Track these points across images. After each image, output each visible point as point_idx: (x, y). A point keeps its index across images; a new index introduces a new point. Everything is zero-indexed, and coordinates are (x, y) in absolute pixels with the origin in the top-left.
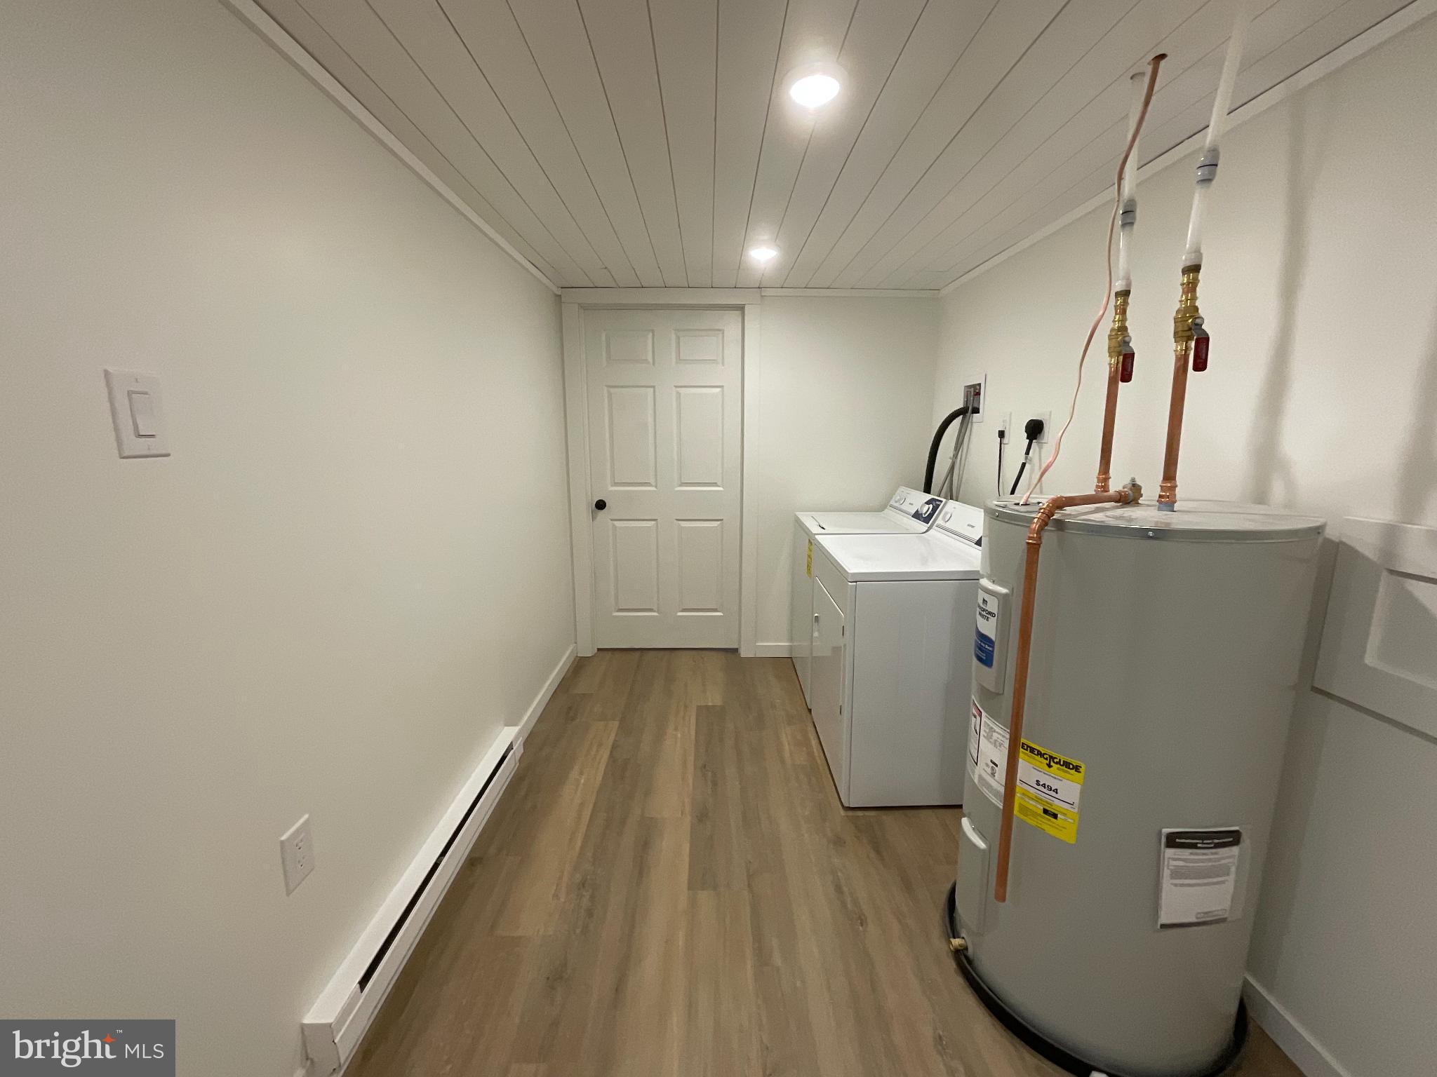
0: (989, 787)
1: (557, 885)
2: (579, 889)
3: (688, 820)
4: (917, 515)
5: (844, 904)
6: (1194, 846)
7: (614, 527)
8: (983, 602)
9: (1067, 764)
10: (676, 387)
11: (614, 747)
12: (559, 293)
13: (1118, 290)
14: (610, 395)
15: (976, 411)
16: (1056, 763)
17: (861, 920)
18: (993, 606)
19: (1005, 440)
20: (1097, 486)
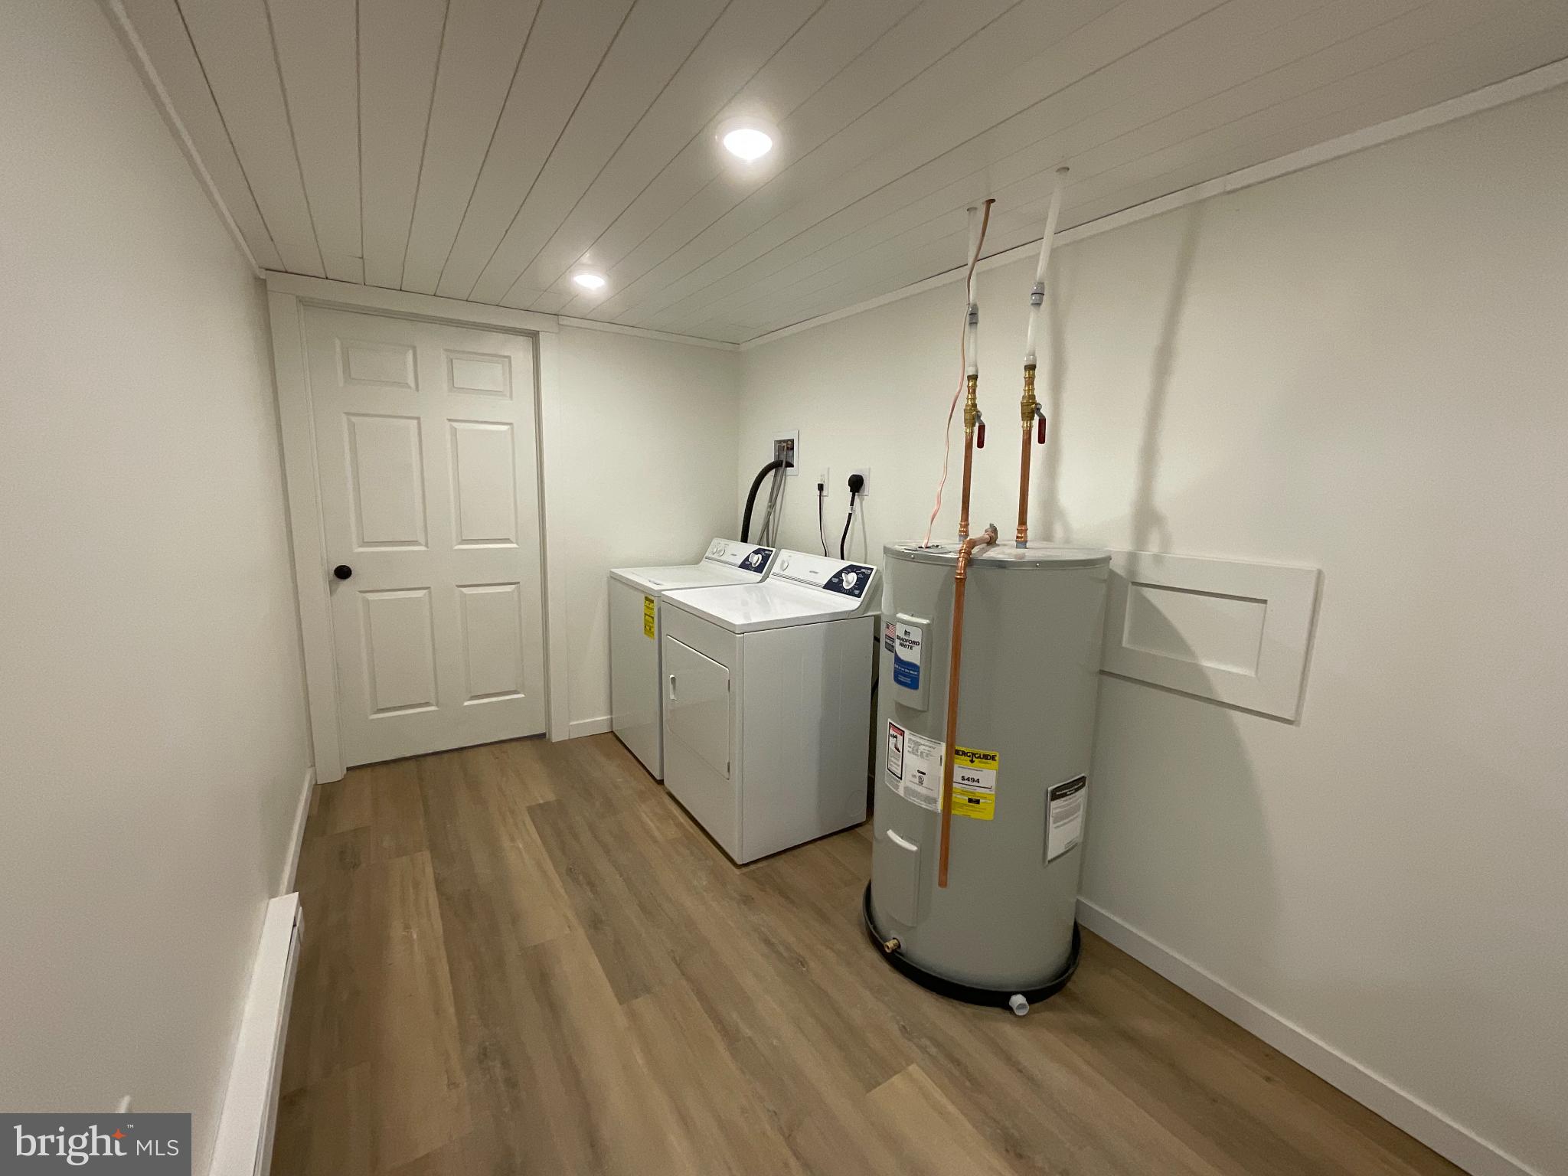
0: (917, 794)
1: (447, 1071)
2: (481, 1062)
3: (581, 933)
4: (745, 565)
5: (779, 954)
6: (1065, 795)
7: (367, 602)
8: (905, 634)
9: (986, 757)
10: (450, 420)
11: (439, 883)
12: (263, 275)
13: (971, 374)
14: (352, 427)
15: (791, 465)
16: (978, 758)
17: (801, 962)
18: (916, 635)
19: (825, 493)
20: (960, 531)
